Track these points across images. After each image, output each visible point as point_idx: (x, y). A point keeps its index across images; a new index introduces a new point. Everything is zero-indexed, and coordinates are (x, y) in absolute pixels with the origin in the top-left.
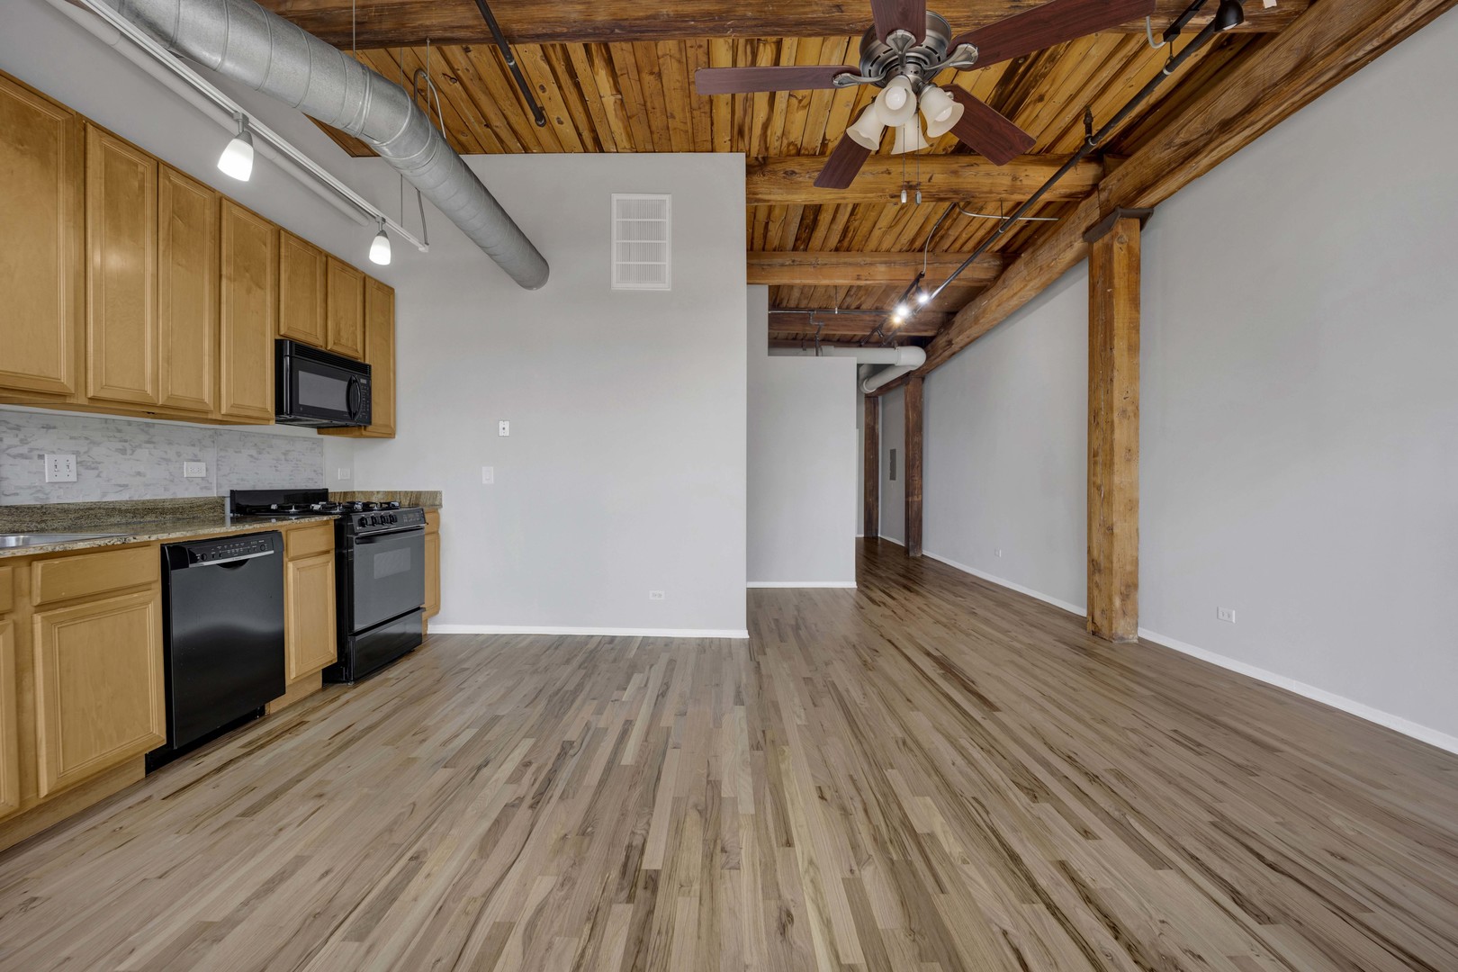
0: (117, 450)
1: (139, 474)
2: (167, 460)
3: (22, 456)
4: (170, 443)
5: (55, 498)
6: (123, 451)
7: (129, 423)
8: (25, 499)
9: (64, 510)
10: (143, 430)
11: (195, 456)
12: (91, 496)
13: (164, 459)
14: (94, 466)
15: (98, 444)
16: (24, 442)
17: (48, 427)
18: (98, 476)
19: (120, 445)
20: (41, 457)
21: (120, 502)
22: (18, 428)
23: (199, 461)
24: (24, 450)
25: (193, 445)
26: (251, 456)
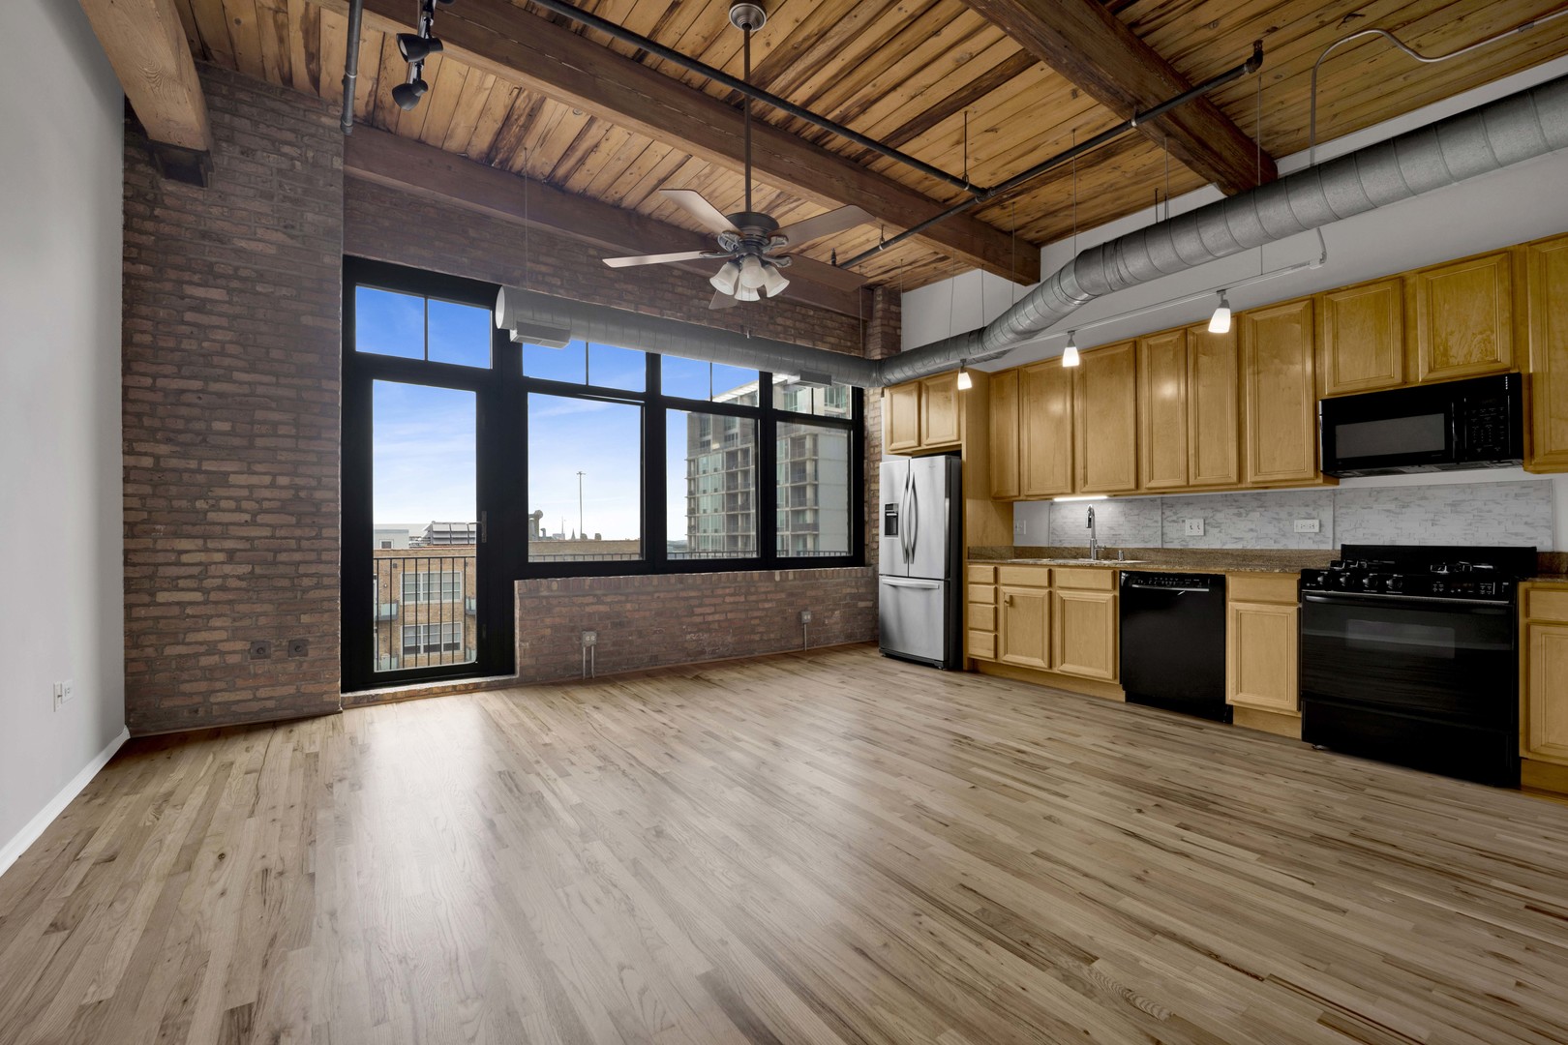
0: (1234, 514)
1: (1252, 530)
2: (1279, 520)
3: (1174, 521)
4: (1281, 506)
5: (1193, 545)
6: (1239, 515)
7: (1244, 495)
8: (1176, 545)
9: (1194, 552)
10: (1256, 499)
11: (1309, 514)
12: (1217, 546)
13: (1275, 519)
14: (1218, 525)
15: (1220, 511)
16: (1175, 513)
17: (1188, 504)
18: (1220, 532)
19: (1236, 511)
20: (1184, 521)
21: (1237, 550)
22: (1172, 506)
23: (1314, 518)
24: (1175, 518)
25: (1307, 506)
26: (1389, 511)
